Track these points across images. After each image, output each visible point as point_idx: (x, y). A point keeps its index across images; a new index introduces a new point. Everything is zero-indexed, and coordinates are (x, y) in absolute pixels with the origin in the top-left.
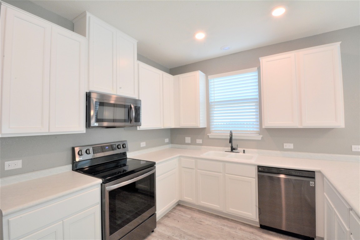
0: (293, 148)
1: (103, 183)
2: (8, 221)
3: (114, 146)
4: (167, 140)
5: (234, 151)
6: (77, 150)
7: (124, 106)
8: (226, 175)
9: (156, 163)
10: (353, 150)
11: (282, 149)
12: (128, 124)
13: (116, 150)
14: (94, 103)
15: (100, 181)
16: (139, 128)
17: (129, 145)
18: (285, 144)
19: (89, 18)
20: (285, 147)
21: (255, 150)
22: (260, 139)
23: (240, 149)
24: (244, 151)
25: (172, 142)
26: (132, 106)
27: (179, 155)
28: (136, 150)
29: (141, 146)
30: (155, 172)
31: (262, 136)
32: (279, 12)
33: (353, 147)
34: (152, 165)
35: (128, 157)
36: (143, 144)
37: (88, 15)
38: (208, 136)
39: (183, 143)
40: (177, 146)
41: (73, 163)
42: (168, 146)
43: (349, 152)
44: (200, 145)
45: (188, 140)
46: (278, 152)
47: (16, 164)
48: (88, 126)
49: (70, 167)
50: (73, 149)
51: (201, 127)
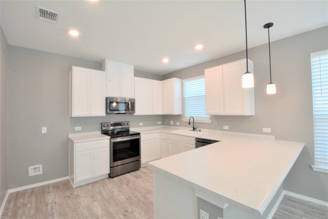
0: (228, 129)
1: (111, 138)
2: (75, 145)
3: (122, 124)
4: (159, 123)
5: (195, 130)
6: (103, 124)
7: (125, 103)
8: (182, 143)
9: (141, 133)
10: (264, 131)
11: (222, 130)
12: (127, 112)
13: (123, 125)
14: (109, 102)
15: (109, 137)
16: (135, 114)
17: (131, 124)
18: (224, 126)
19: (107, 61)
20: (224, 128)
21: (207, 130)
22: (210, 122)
23: (198, 129)
24: (200, 130)
25: (163, 124)
26: (129, 103)
27: (160, 131)
28: (136, 127)
29: (140, 125)
30: (140, 138)
31: (211, 120)
32: (199, 47)
33: (264, 129)
34: (139, 134)
35: (130, 130)
36: (141, 124)
37: (106, 60)
38: (182, 120)
39: (169, 124)
40: (166, 126)
41: (102, 130)
42: (160, 127)
43: (261, 132)
44: (178, 126)
45: (172, 122)
46: (219, 132)
47: (78, 128)
48: (107, 113)
49: (100, 132)
50: (102, 123)
51: (175, 114)
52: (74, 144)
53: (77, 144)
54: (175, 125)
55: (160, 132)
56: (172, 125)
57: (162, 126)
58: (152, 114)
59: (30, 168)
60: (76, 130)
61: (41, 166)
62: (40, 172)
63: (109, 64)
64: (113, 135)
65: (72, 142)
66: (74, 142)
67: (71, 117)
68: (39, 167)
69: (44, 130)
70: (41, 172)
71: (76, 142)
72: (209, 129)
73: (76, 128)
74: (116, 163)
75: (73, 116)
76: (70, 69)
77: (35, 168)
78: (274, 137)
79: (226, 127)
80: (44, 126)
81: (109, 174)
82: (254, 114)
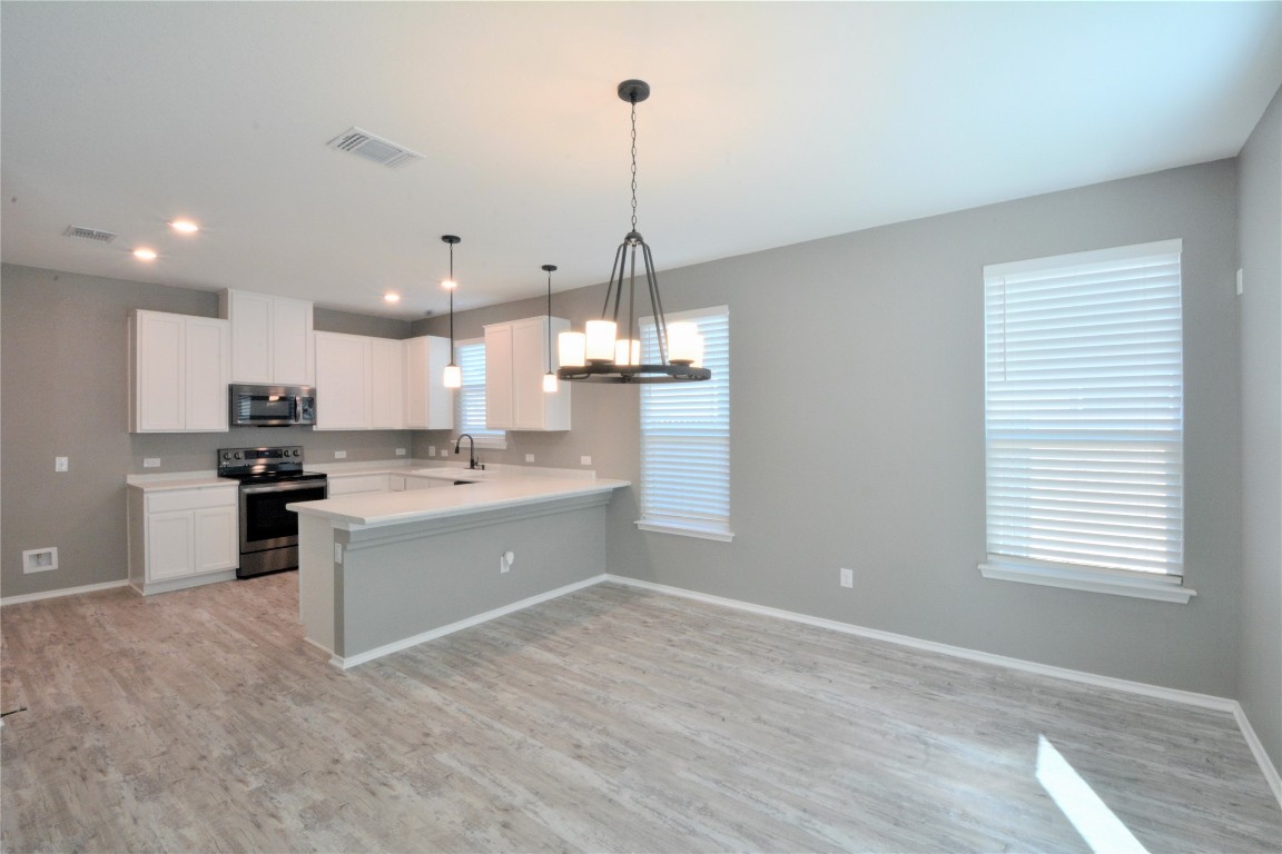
0: (534, 461)
1: (240, 485)
2: (148, 497)
3: (279, 453)
4: (400, 452)
5: (475, 467)
6: (222, 453)
7: (286, 399)
9: (328, 476)
10: (582, 463)
11: (524, 463)
12: (292, 422)
13: (287, 458)
15: (237, 482)
16: (317, 428)
17: (308, 454)
18: (527, 456)
20: (526, 460)
21: (498, 465)
22: (505, 448)
23: (479, 464)
24: (484, 466)
26: (297, 398)
28: (320, 463)
30: (327, 485)
31: (507, 444)
33: (582, 458)
34: (323, 477)
35: (304, 468)
36: (341, 454)
37: (230, 291)
39: (426, 456)
40: (417, 461)
41: (219, 469)
42: (402, 462)
43: (578, 465)
44: (445, 459)
45: (432, 451)
46: (518, 468)
47: (154, 462)
48: (232, 423)
49: (214, 473)
50: (219, 451)
51: (431, 428)
52: (145, 496)
53: (151, 496)
54: (438, 457)
55: (390, 474)
56: (432, 458)
57: (410, 461)
58: (370, 428)
59: (27, 554)
60: (146, 465)
61: (54, 551)
62: (50, 564)
63: (237, 302)
64: (244, 476)
65: (138, 492)
66: (145, 490)
67: (134, 435)
68: (50, 554)
69: (62, 464)
70: (55, 566)
71: (149, 489)
72: (502, 463)
73: (145, 460)
74: (259, 544)
75: (138, 431)
76: (130, 315)
77: (38, 556)
78: (594, 473)
79: (530, 458)
80: (61, 455)
81: (237, 570)
82: (569, 428)
